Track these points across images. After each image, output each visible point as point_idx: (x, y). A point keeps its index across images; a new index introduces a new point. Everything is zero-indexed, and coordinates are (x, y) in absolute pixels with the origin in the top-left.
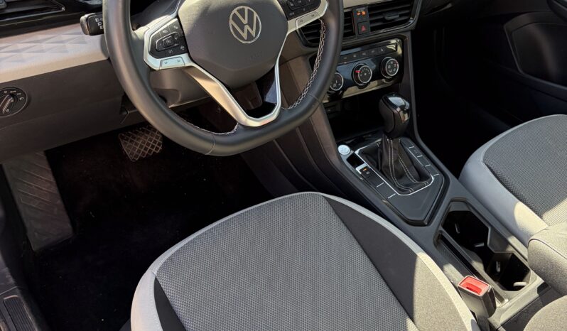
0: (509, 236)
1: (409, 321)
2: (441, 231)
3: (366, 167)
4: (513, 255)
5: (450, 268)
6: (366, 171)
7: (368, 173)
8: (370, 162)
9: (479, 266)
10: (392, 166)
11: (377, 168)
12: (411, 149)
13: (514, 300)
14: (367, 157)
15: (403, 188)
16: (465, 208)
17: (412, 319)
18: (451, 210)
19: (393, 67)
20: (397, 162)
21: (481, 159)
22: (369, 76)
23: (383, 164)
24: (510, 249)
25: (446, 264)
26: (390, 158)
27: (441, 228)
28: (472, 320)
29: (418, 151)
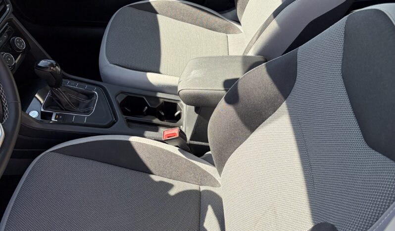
0: (156, 94)
1: (152, 176)
2: (126, 118)
3: (57, 115)
4: (165, 102)
5: (147, 133)
6: (59, 117)
7: (61, 117)
8: (55, 110)
9: (156, 121)
10: (69, 102)
11: (62, 110)
12: (68, 83)
13: (184, 124)
14: (51, 108)
15: (86, 110)
16: (125, 96)
17: (152, 174)
18: (119, 102)
19: (21, 43)
20: (70, 98)
21: (108, 62)
22: (11, 58)
23: (64, 105)
24: (161, 100)
25: (144, 132)
26: (65, 99)
27: (125, 116)
28: (179, 150)
29: (73, 83)
